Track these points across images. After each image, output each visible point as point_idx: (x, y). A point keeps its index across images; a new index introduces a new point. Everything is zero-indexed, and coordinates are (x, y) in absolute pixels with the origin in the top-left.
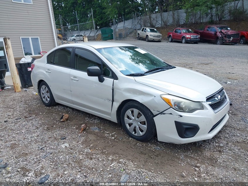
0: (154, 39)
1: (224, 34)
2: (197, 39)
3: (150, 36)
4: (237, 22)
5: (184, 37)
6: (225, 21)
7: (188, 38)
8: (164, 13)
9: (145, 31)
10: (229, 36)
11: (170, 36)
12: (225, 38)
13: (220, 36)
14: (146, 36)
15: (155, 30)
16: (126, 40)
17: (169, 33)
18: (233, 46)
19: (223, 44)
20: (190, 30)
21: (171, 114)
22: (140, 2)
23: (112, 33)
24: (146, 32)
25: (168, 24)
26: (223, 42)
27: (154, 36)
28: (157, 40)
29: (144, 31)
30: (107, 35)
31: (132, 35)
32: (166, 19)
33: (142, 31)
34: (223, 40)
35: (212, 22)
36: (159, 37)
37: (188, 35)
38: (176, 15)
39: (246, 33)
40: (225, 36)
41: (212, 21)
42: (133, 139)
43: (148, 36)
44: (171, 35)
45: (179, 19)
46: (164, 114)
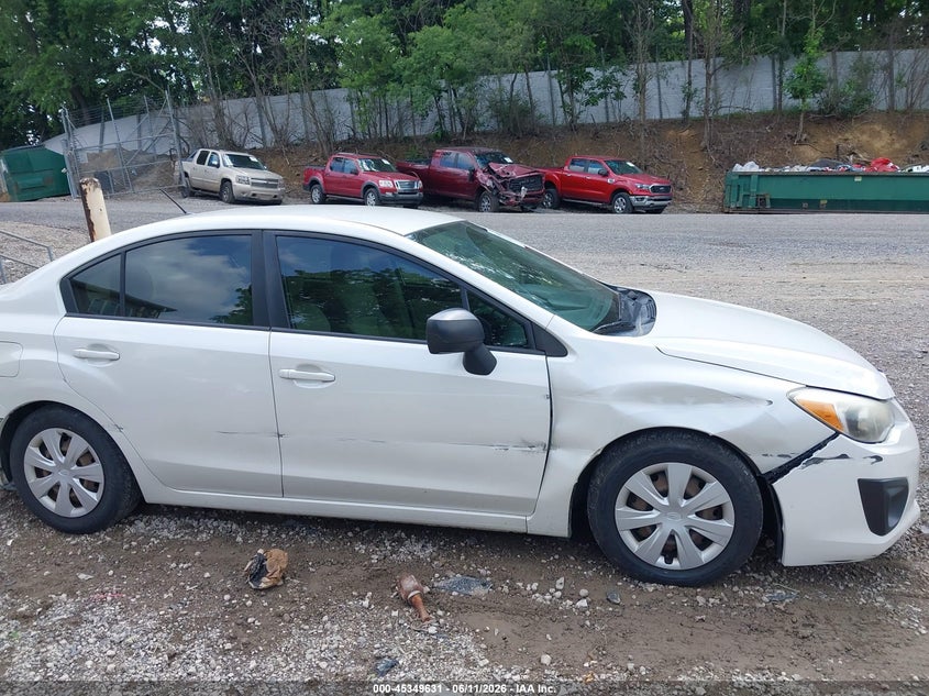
0: (254, 195)
1: (499, 177)
2: (413, 192)
3: (239, 181)
4: (518, 138)
5: (370, 186)
6: (485, 134)
7: (385, 190)
8: (273, 98)
9: (215, 163)
10: (515, 185)
11: (315, 182)
12: (503, 192)
13: (489, 183)
14: (219, 182)
15: (253, 159)
16: (132, 200)
17: (309, 173)
18: (532, 214)
19: (500, 209)
20: (386, 162)
21: (844, 456)
22: (155, 52)
23: (64, 170)
24: (218, 166)
25: (292, 139)
26: (501, 204)
27: (253, 184)
28: (267, 199)
29: (210, 164)
30: (37, 180)
31: (152, 177)
32: (284, 120)
33: (201, 161)
34: (499, 198)
35: (445, 139)
36: (275, 186)
37: (384, 178)
38: (319, 108)
39: (558, 175)
40: (504, 184)
41: (444, 134)
42: (660, 587)
43: (229, 181)
44: (320, 178)
45: (332, 124)
46: (818, 461)
